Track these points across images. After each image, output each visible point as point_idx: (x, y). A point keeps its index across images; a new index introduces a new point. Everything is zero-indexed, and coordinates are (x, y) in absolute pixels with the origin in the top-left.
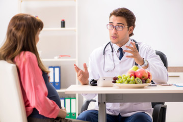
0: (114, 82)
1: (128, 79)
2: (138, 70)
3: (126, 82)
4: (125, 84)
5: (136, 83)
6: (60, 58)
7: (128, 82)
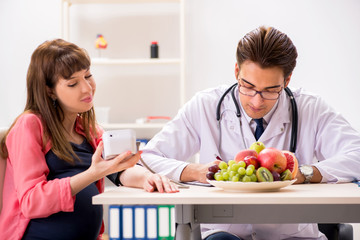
0: (212, 177)
1: (241, 170)
2: (264, 152)
3: (235, 178)
4: (234, 183)
5: (257, 181)
6: (148, 121)
7: (241, 178)
